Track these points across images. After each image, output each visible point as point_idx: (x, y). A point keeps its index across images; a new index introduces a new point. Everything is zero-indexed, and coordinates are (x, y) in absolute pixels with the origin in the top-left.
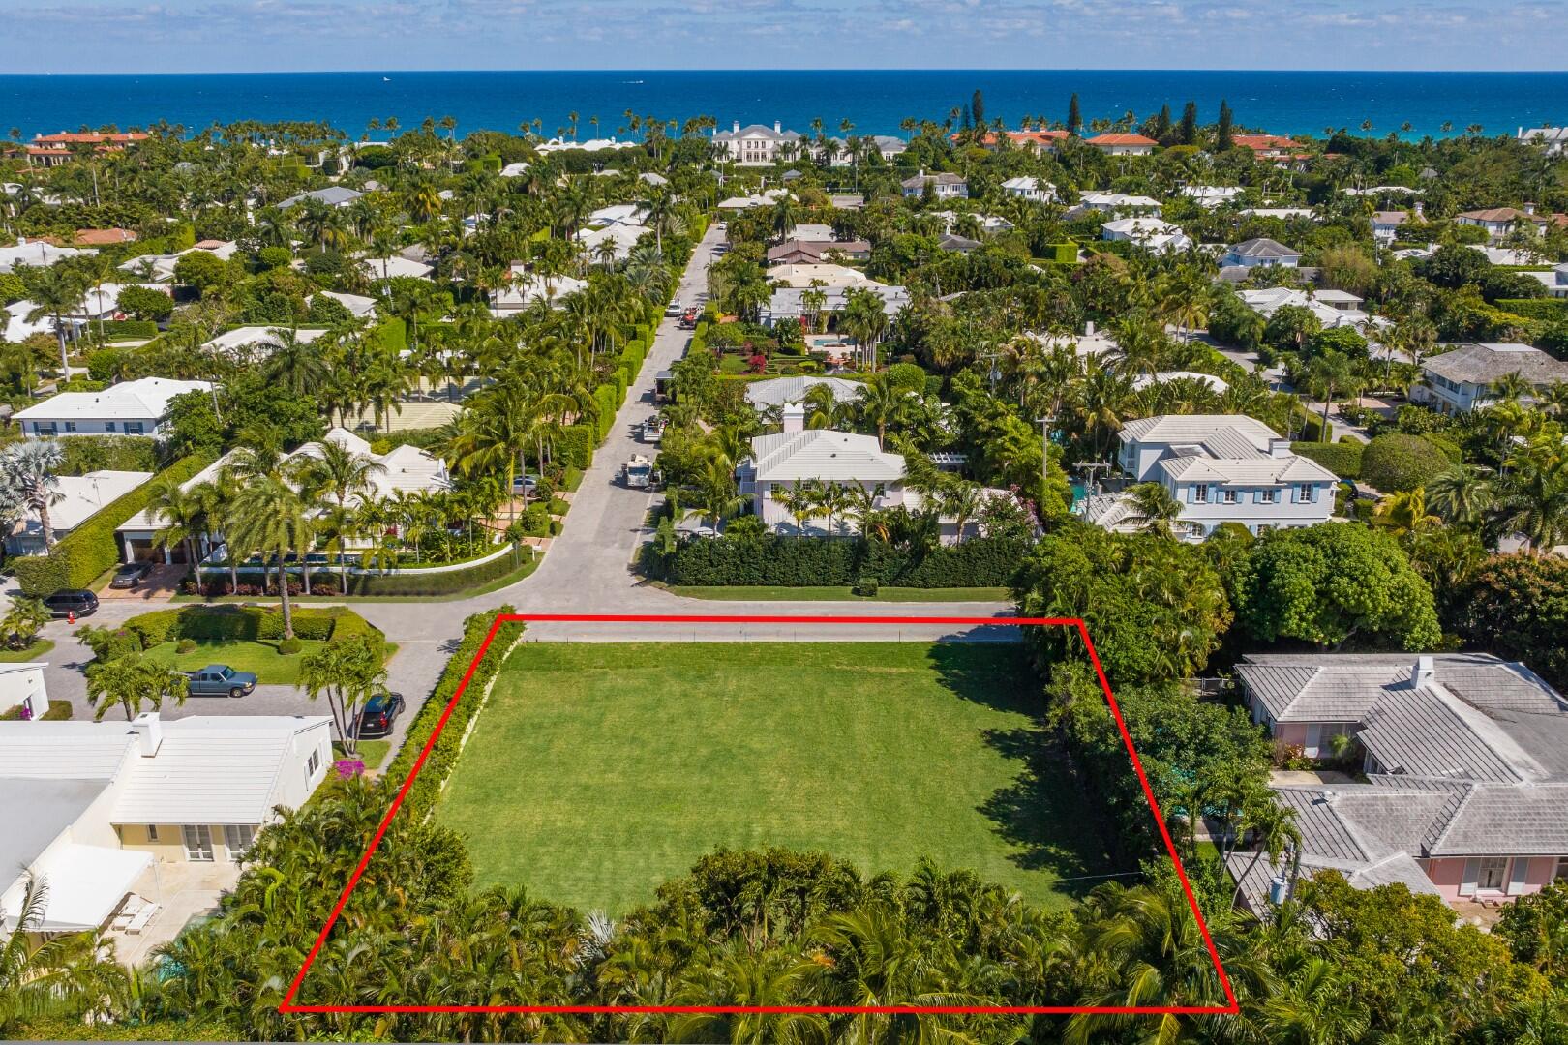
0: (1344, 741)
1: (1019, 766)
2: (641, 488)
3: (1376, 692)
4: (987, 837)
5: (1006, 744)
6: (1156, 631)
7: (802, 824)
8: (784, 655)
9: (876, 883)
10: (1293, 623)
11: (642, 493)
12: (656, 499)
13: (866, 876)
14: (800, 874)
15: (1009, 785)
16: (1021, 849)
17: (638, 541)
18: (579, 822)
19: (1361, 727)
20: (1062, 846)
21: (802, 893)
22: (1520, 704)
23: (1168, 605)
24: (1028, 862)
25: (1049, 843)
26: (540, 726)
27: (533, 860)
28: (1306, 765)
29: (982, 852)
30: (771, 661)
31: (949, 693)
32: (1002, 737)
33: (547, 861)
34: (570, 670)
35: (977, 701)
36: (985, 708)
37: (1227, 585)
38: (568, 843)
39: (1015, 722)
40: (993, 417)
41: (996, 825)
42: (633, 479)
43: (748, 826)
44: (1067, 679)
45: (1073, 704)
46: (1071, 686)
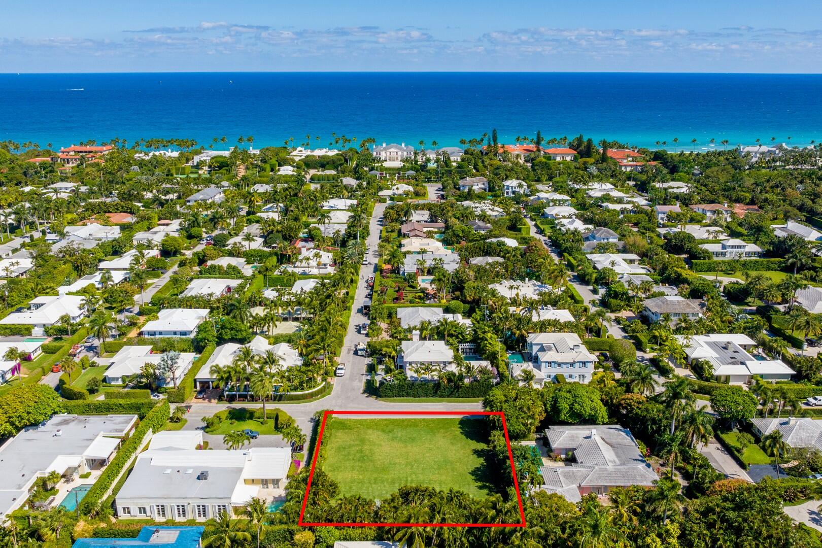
0: (570, 453)
1: (482, 460)
2: (362, 356)
3: (581, 439)
4: (471, 480)
5: (479, 453)
6: (522, 420)
7: (421, 477)
8: (414, 424)
9: (439, 493)
10: (563, 417)
11: (363, 358)
12: (369, 361)
13: (438, 491)
14: (422, 491)
15: (478, 466)
16: (479, 484)
17: (365, 378)
18: (361, 477)
19: (575, 449)
20: (490, 483)
21: (423, 495)
22: (621, 442)
23: (525, 413)
24: (481, 488)
25: (487, 482)
26: (345, 448)
27: (351, 487)
28: (561, 460)
29: (469, 485)
30: (410, 426)
31: (464, 437)
32: (478, 451)
33: (354, 488)
34: (350, 429)
35: (472, 439)
36: (474, 442)
37: (545, 405)
38: (359, 483)
39: (482, 446)
40: (484, 333)
41: (473, 477)
42: (360, 353)
43: (407, 478)
44: (495, 436)
45: (496, 443)
46: (496, 438)
